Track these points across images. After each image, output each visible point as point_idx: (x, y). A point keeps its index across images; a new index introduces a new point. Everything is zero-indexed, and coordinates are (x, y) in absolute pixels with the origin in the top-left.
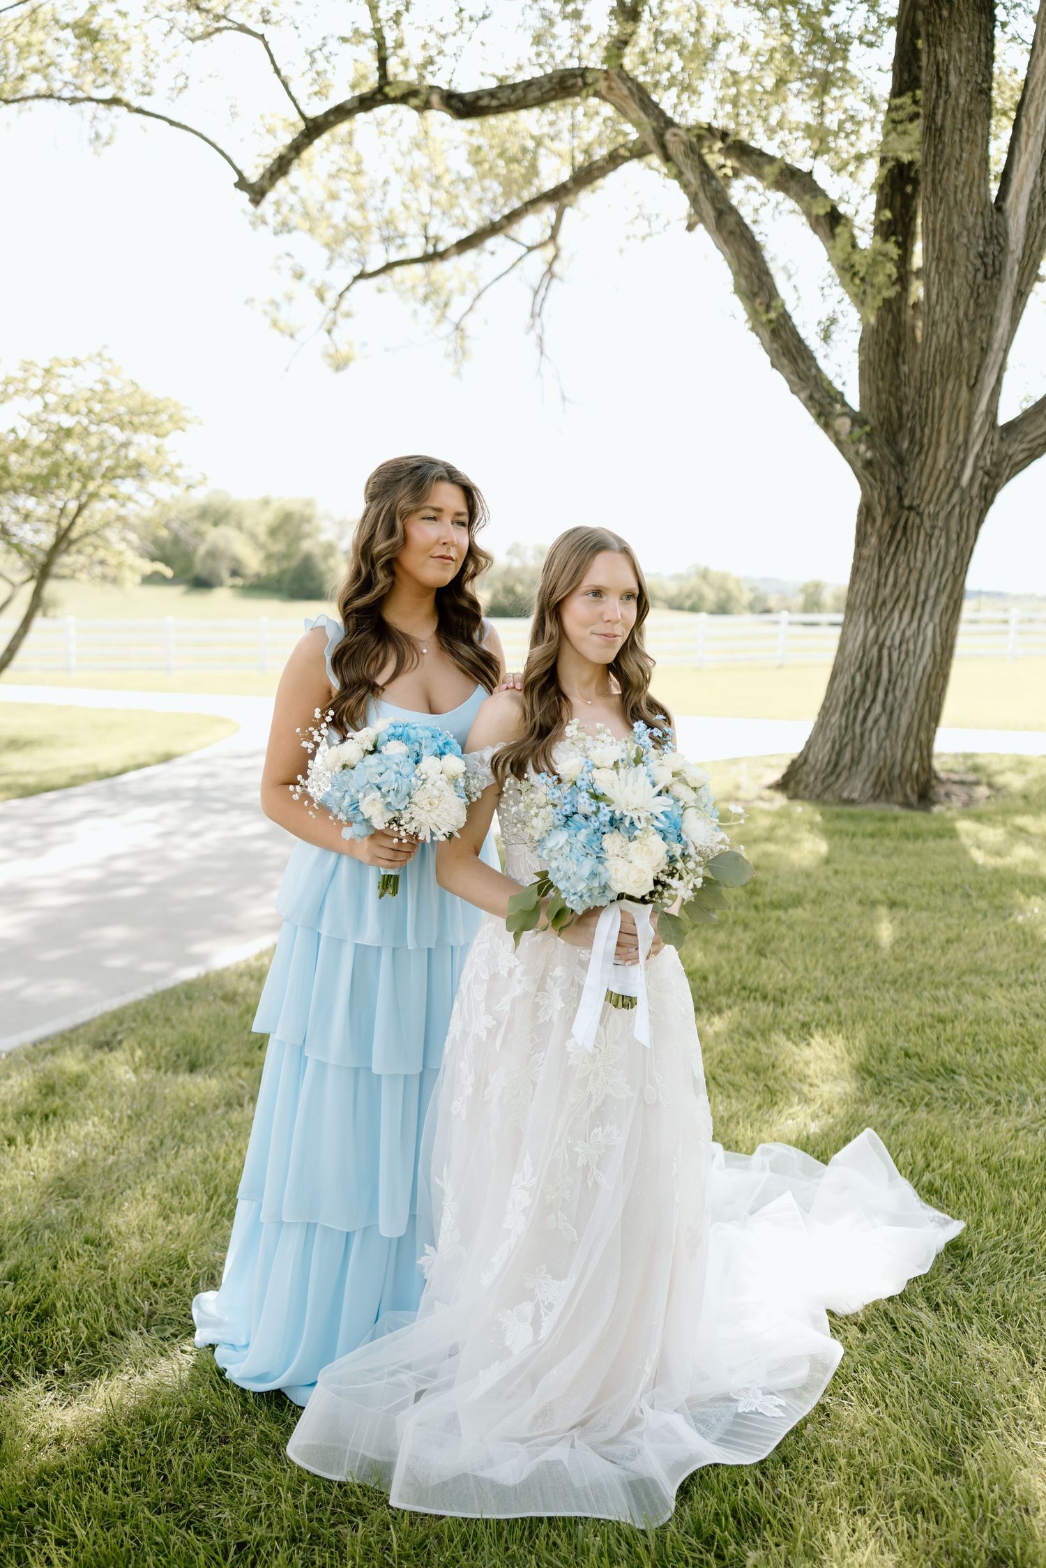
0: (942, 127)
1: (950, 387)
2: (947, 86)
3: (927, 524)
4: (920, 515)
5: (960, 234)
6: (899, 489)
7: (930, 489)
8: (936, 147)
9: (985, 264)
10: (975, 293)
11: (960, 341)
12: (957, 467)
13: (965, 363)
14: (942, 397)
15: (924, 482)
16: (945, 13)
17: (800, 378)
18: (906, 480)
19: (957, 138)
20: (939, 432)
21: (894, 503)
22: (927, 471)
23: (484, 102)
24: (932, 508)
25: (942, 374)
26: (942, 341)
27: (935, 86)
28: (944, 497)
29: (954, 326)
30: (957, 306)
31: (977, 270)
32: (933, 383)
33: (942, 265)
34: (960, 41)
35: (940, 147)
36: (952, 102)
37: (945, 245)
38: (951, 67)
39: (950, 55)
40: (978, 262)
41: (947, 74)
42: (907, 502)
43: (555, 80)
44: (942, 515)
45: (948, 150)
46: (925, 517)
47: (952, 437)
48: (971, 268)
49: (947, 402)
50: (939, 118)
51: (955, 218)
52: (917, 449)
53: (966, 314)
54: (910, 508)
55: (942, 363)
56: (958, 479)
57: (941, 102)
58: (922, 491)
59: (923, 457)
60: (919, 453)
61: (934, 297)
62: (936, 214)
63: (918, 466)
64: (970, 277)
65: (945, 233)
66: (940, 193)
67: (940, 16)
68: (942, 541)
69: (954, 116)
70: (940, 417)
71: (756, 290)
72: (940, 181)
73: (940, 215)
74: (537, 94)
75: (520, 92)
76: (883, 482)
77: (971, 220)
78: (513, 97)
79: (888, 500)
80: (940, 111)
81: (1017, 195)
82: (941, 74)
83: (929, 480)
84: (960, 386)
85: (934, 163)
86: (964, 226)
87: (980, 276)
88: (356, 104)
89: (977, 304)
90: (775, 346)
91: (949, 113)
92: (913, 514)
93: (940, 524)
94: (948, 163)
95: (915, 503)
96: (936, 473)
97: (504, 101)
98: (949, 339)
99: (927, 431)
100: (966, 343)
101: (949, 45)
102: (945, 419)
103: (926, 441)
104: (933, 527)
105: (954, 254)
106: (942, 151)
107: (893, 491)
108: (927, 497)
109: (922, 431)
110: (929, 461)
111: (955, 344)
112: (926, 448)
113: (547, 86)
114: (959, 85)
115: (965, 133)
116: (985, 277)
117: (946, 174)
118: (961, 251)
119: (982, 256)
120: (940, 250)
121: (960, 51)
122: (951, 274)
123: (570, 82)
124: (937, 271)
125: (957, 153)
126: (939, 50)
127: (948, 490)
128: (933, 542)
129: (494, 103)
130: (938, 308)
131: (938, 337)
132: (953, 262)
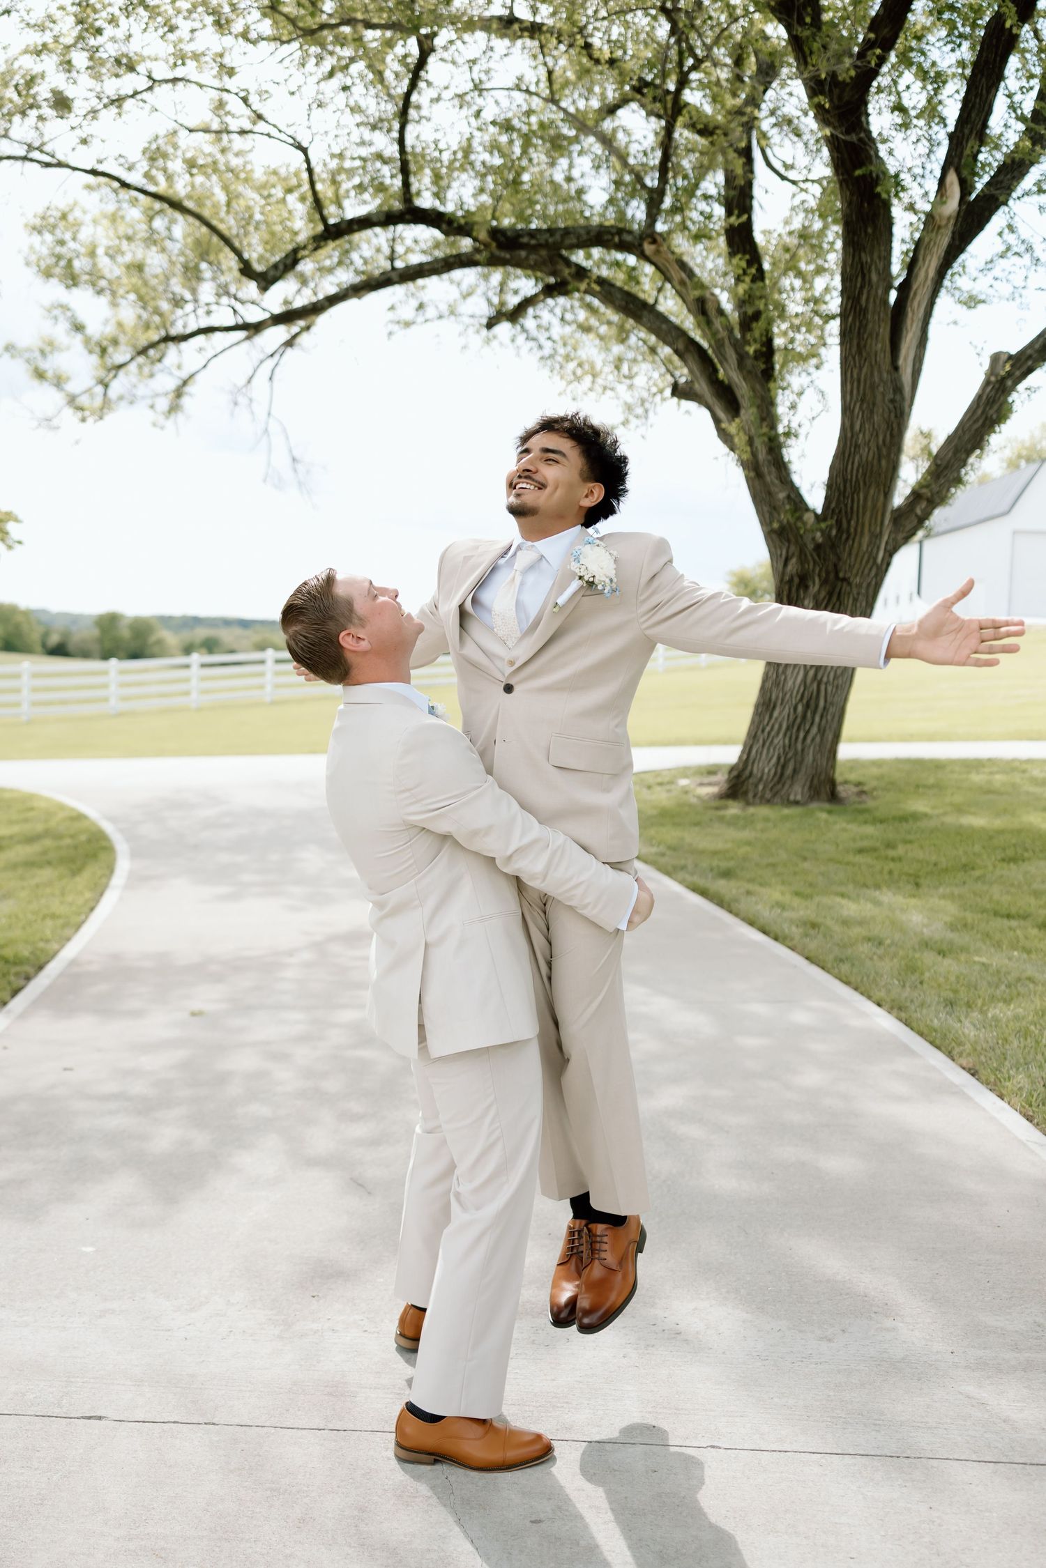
0: (866, 308)
1: (872, 491)
2: (870, 280)
3: (855, 591)
4: (849, 584)
5: (879, 385)
6: (835, 566)
7: (857, 566)
8: (861, 322)
9: (895, 408)
10: (889, 425)
11: (879, 461)
12: (875, 551)
13: (883, 476)
14: (865, 499)
15: (853, 559)
16: (870, 230)
17: (781, 481)
18: (839, 559)
19: (876, 318)
20: (863, 525)
21: (832, 576)
22: (854, 552)
23: (525, 240)
24: (858, 580)
25: (865, 483)
26: (864, 459)
27: (860, 279)
28: (866, 571)
29: (874, 448)
30: (877, 435)
31: (890, 412)
32: (856, 490)
33: (865, 406)
34: (880, 251)
35: (864, 322)
36: (873, 292)
37: (868, 391)
38: (873, 267)
39: (872, 260)
40: (891, 406)
41: (870, 271)
42: (841, 575)
43: (592, 234)
44: (865, 585)
45: (870, 326)
46: (854, 586)
47: (873, 529)
48: (887, 410)
49: (869, 503)
50: (863, 302)
51: (876, 374)
52: (844, 536)
53: (884, 441)
54: (844, 580)
55: (864, 475)
56: (875, 559)
57: (865, 291)
58: (851, 567)
59: (850, 542)
60: (847, 539)
61: (857, 427)
62: (861, 368)
63: (847, 549)
64: (886, 416)
65: (868, 383)
66: (864, 354)
67: (866, 232)
68: (864, 604)
69: (874, 302)
70: (864, 514)
71: (764, 415)
72: (865, 346)
73: (864, 370)
74: (574, 241)
75: (558, 237)
76: (825, 560)
77: (885, 375)
78: (550, 240)
79: (828, 573)
80: (864, 297)
81: (905, 359)
82: (866, 271)
83: (856, 560)
84: (879, 491)
85: (859, 333)
86: (881, 379)
87: (893, 415)
88: (382, 218)
89: (892, 435)
90: (769, 457)
91: (872, 300)
92: (845, 584)
93: (863, 591)
94: (870, 335)
95: (847, 576)
96: (861, 554)
97: (542, 241)
98: (870, 458)
99: (853, 523)
100: (884, 463)
101: (871, 254)
102: (868, 514)
103: (852, 530)
104: (858, 594)
105: (875, 397)
106: (866, 325)
107: (831, 568)
108: (854, 571)
109: (849, 522)
110: (856, 545)
111: (875, 462)
112: (852, 536)
113: (585, 237)
114: (878, 281)
115: (882, 315)
116: (896, 416)
117: (869, 341)
118: (879, 397)
119: (892, 401)
120: (864, 394)
121: (880, 258)
122: (872, 412)
123: (607, 237)
124: (861, 408)
125: (877, 327)
126: (863, 255)
127: (869, 566)
128: (858, 605)
129: (533, 242)
130: (861, 436)
131: (861, 457)
132: (874, 404)
